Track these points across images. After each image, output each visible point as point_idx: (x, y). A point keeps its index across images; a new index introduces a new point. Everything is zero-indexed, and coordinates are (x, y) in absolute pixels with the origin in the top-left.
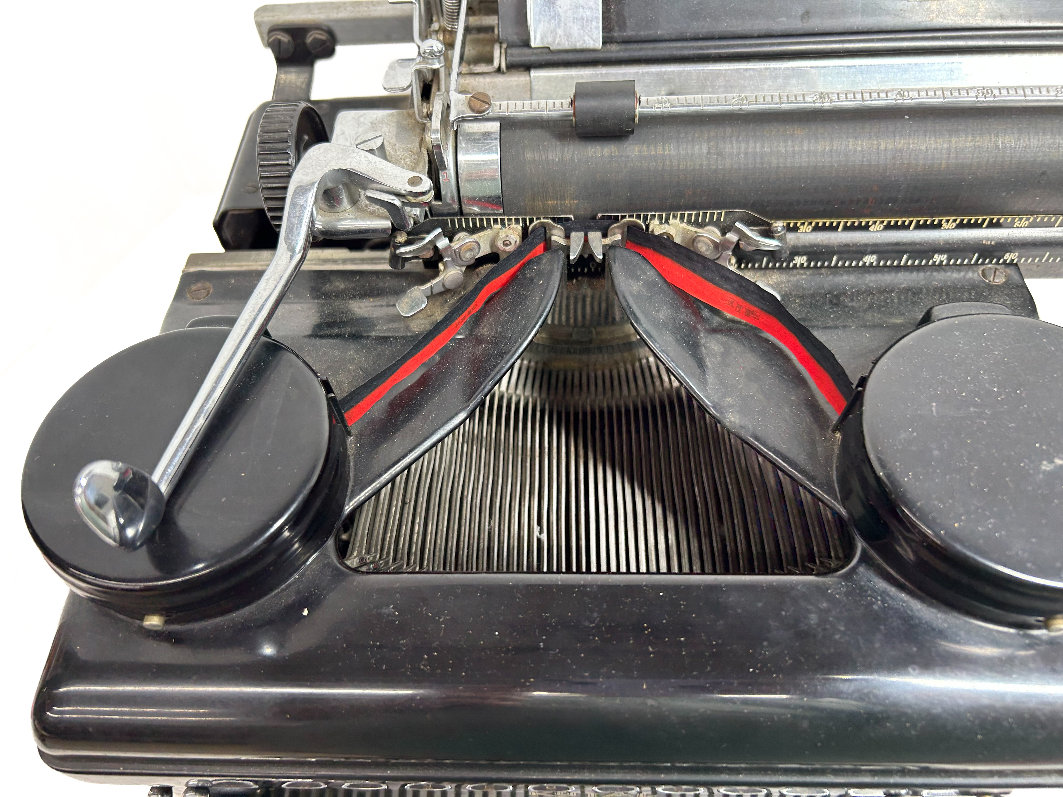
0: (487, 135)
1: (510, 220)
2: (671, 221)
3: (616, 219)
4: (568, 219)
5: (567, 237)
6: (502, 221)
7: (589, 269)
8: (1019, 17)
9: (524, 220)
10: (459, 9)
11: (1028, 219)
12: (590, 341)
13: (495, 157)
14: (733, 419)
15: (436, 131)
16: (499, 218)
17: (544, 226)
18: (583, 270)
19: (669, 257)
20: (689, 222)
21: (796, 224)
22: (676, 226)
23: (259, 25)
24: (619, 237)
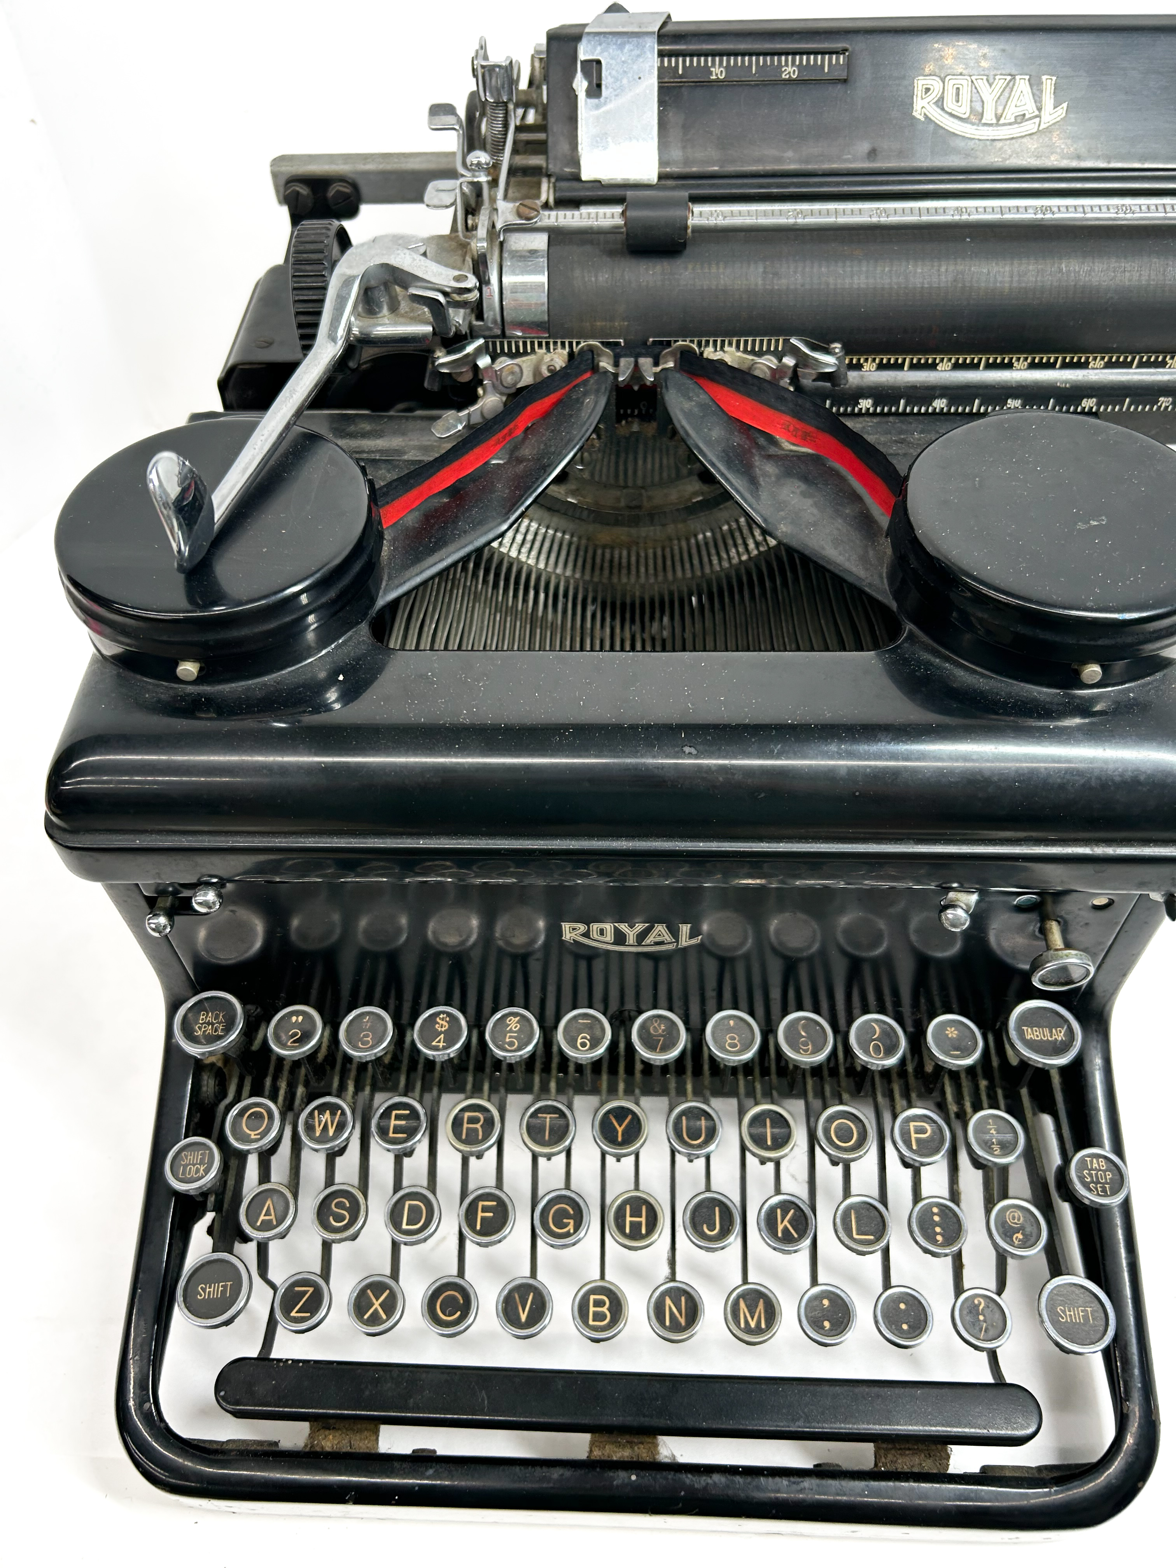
0: (533, 253)
1: (555, 343)
2: (726, 348)
3: (669, 344)
4: (618, 344)
5: (616, 364)
6: (548, 344)
7: (640, 411)
8: (1098, 158)
9: (571, 344)
10: (505, 138)
11: (1103, 358)
12: (639, 507)
13: (543, 278)
14: (784, 529)
15: (481, 240)
16: (544, 341)
17: (591, 349)
18: (633, 412)
19: (724, 384)
20: (745, 351)
21: (859, 360)
22: (731, 354)
23: (275, 175)
24: (671, 364)
